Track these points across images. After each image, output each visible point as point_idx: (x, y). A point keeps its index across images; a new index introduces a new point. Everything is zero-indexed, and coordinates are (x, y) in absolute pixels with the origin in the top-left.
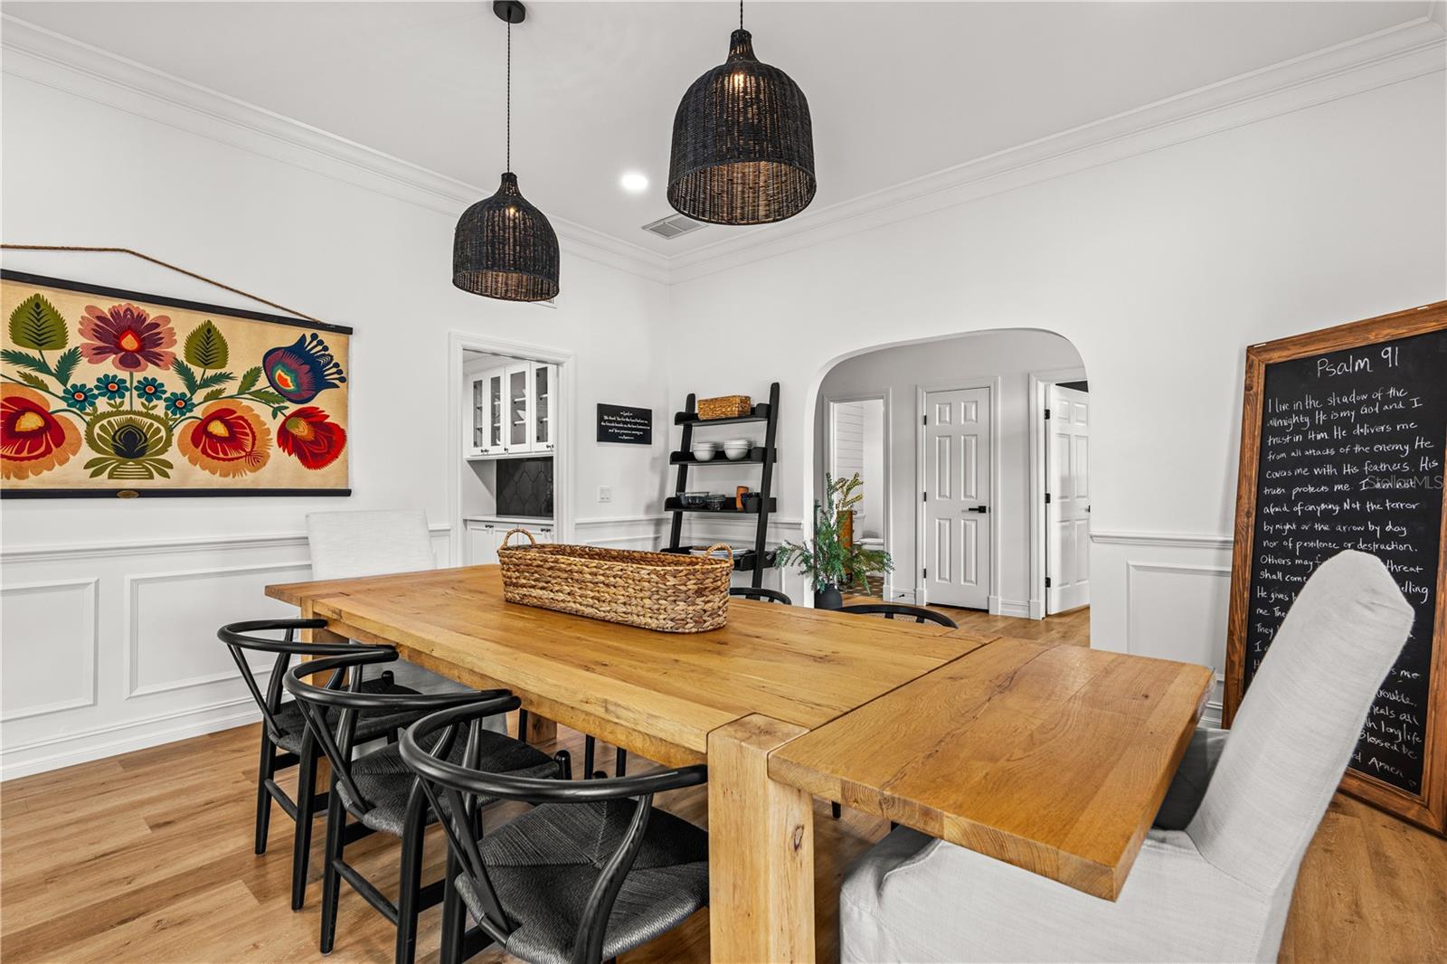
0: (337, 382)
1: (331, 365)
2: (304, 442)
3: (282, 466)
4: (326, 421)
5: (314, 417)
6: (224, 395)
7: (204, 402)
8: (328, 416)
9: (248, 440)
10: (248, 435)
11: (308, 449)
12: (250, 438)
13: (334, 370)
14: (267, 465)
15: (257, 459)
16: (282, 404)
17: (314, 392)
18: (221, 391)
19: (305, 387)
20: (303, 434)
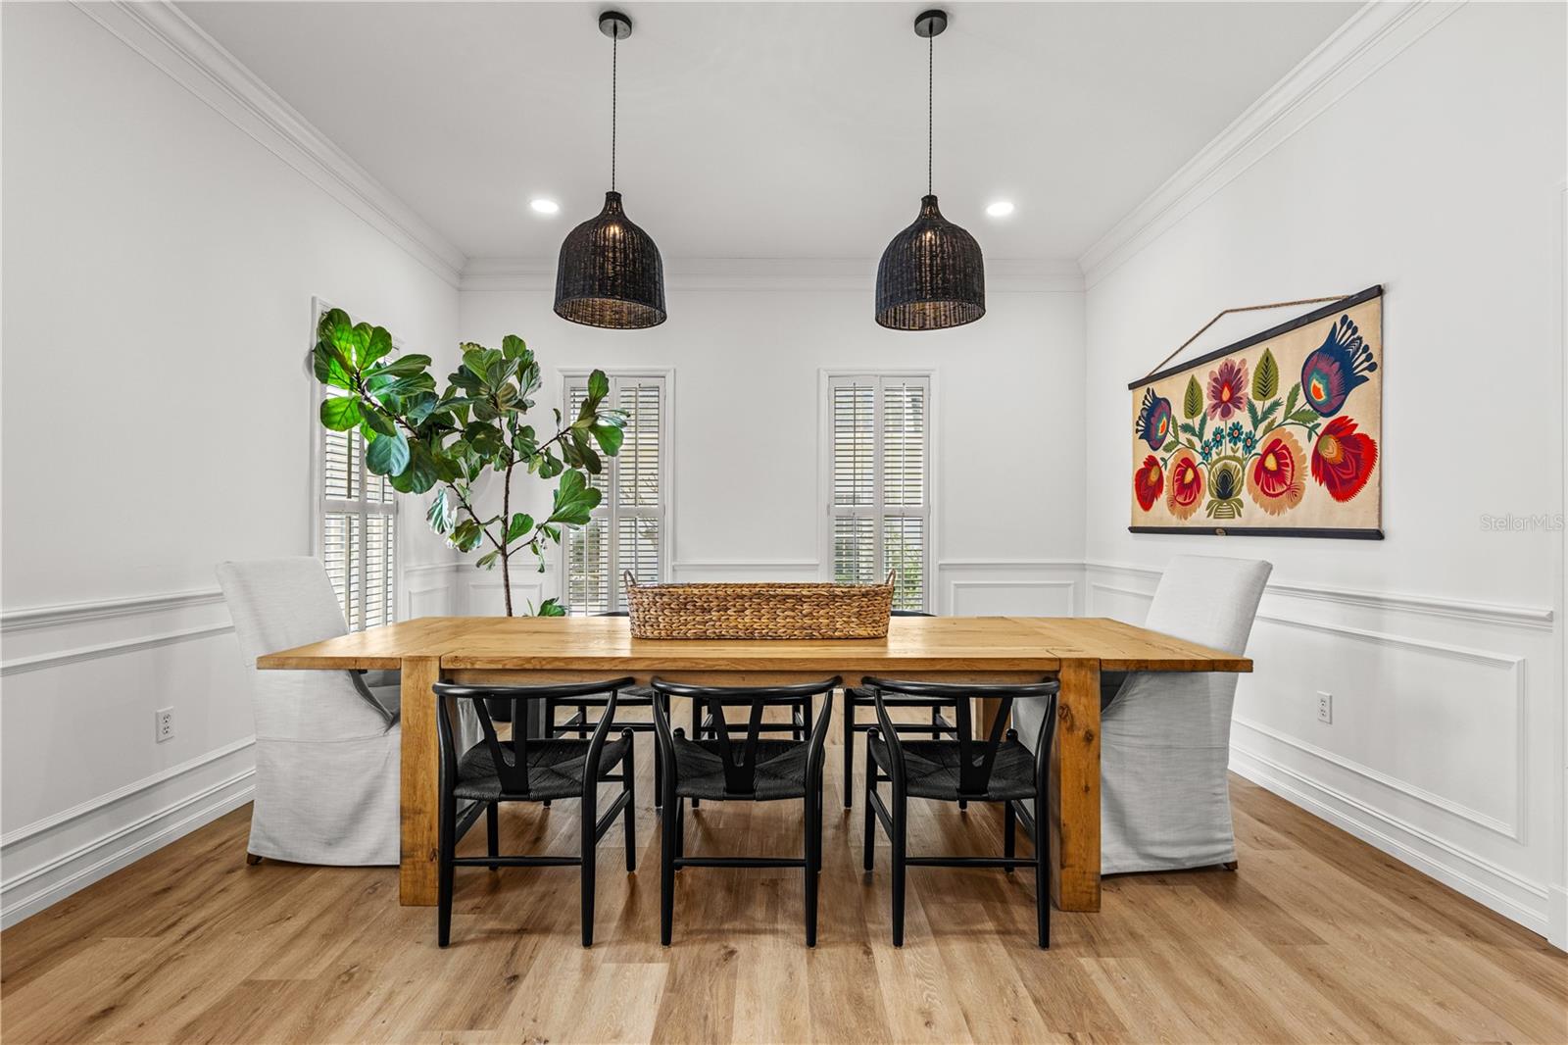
0: (1366, 373)
1: (1361, 351)
2: (1333, 466)
3: (1315, 502)
4: (1355, 432)
5: (1341, 430)
6: (1276, 424)
7: (1264, 435)
8: (1355, 426)
9: (1287, 471)
10: (1288, 466)
11: (1338, 475)
12: (1290, 469)
13: (1364, 356)
14: (1303, 498)
15: (1295, 492)
16: (1316, 422)
17: (1343, 396)
18: (1273, 421)
19: (1335, 393)
20: (1333, 456)
